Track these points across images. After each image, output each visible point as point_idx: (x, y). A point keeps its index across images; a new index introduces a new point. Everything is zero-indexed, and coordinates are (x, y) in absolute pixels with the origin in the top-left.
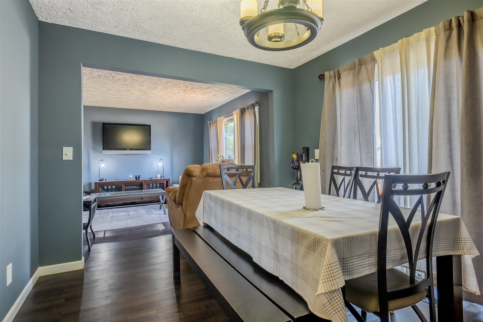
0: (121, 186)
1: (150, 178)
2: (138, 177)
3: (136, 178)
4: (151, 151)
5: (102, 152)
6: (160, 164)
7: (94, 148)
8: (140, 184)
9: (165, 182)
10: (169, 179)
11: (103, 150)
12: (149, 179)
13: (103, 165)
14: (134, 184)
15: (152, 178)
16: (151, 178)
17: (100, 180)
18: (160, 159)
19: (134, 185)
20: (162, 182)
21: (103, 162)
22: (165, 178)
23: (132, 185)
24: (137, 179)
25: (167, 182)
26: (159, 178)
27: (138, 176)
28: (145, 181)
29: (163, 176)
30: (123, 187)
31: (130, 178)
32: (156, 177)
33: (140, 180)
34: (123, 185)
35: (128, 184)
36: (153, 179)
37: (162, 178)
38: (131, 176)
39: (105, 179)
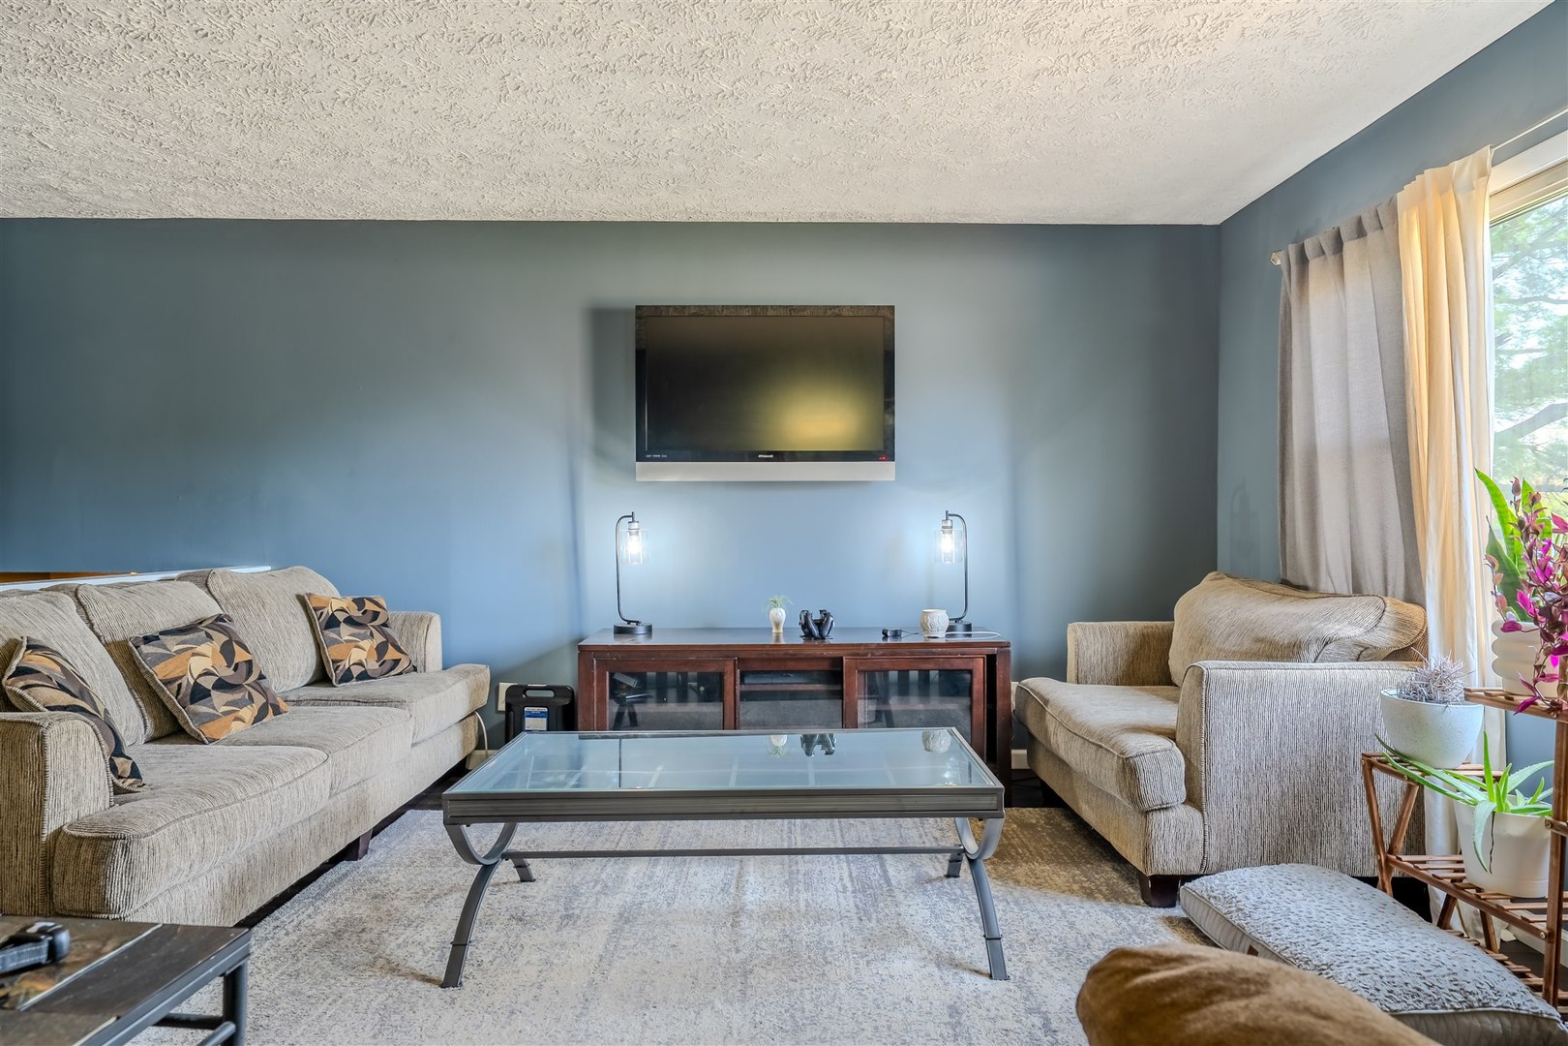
0: (721, 675)
1: (885, 633)
2: (820, 624)
3: (805, 626)
4: (891, 465)
5: (633, 472)
6: (948, 545)
7: (600, 454)
8: (825, 666)
9: (979, 666)
10: (1003, 646)
11: (638, 459)
12: (879, 639)
13: (634, 546)
14: (791, 665)
15: (896, 634)
16: (891, 627)
17: (620, 631)
18: (948, 515)
19: (792, 672)
20: (958, 664)
21: (635, 525)
22: (976, 637)
23: (785, 673)
24: (809, 635)
25: (991, 660)
26: (941, 636)
27: (817, 616)
28: (859, 651)
29: (966, 620)
30: (729, 680)
31: (777, 625)
32: (924, 627)
33: (828, 641)
34: (729, 667)
35: (757, 666)
36: (905, 640)
37: (960, 637)
38: (780, 613)
39: (645, 621)
